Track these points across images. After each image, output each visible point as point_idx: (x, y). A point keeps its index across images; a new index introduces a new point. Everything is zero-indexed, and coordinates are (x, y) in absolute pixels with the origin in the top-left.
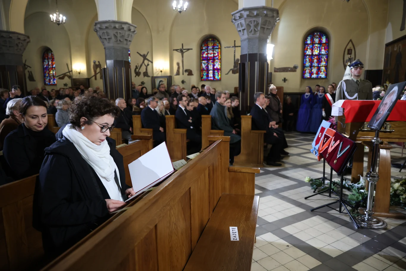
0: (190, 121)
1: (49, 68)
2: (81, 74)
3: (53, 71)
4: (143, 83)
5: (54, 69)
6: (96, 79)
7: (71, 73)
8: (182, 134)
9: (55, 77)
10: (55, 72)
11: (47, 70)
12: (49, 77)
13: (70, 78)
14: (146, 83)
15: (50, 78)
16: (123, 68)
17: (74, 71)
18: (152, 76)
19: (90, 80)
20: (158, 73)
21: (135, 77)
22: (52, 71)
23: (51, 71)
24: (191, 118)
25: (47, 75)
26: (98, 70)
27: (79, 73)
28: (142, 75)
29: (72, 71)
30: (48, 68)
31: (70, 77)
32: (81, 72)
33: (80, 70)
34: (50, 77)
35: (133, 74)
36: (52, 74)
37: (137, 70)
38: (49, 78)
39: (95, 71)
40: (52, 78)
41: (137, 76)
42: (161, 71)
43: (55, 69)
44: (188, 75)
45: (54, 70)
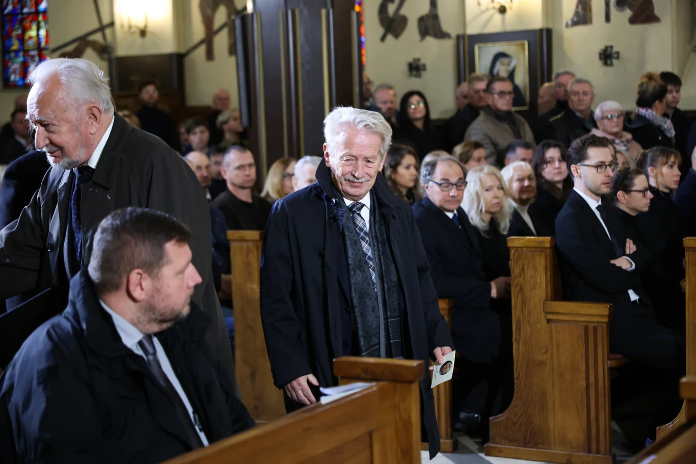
0: (624, 263)
1: (22, 14)
2: (148, 35)
3: (38, 29)
4: (415, 68)
5: (41, 18)
6: (210, 55)
7: (108, 31)
8: (586, 329)
9: (45, 52)
10: (47, 32)
11: (17, 26)
12: (21, 54)
13: (106, 56)
14: (428, 67)
15: (24, 56)
16: (324, 12)
17: (122, 26)
18: (461, 32)
19: (187, 60)
20: (489, 20)
21: (383, 38)
22: (34, 27)
23: (30, 28)
24: (630, 247)
25: (16, 46)
26: (221, 16)
27: (143, 33)
28: (412, 29)
29: (112, 24)
30: (20, 17)
31: (104, 51)
32: (150, 29)
33: (146, 20)
34: (26, 52)
35: (371, 28)
36: (35, 39)
37: (391, 8)
38: (21, 59)
39: (208, 22)
40: (33, 57)
41: (390, 37)
42: (503, 10)
43: (45, 18)
44: (633, 21)
45: (42, 24)
